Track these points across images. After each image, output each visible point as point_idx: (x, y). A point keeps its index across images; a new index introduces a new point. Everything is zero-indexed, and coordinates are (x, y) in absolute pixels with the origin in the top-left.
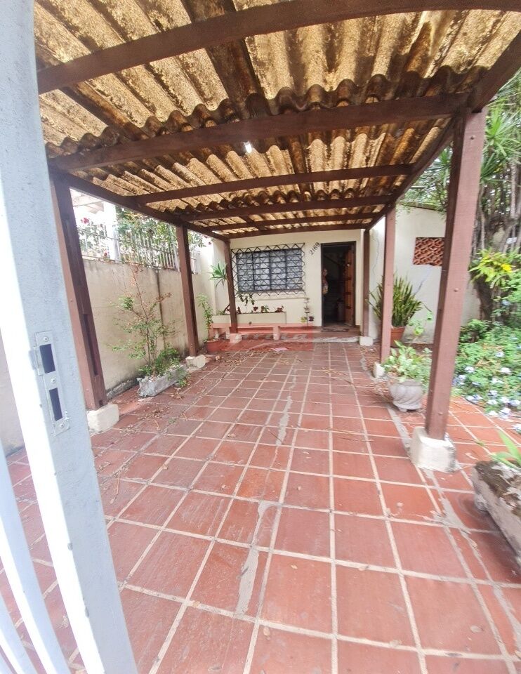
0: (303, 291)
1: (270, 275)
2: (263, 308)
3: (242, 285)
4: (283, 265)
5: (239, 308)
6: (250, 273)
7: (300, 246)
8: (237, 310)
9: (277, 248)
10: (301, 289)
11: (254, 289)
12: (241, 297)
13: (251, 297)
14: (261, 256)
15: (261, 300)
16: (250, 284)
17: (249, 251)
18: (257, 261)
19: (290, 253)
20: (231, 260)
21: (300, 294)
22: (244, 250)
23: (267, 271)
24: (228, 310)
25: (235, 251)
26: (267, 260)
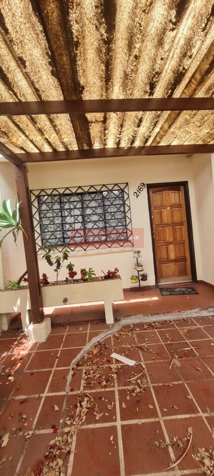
0: (130, 242)
2: (83, 272)
3: (48, 237)
5: (44, 275)
7: (122, 187)
9: (92, 190)
10: (126, 240)
11: (64, 243)
12: (48, 258)
13: (66, 257)
14: (72, 200)
15: (81, 259)
16: (59, 236)
17: (55, 193)
18: (67, 206)
21: (127, 247)
22: (49, 192)
23: (80, 219)
25: (37, 193)
26: (79, 205)
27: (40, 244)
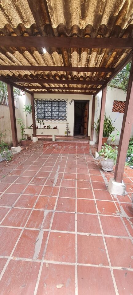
0: (66, 120)
1: (52, 112)
2: (48, 127)
3: (39, 115)
4: (57, 108)
5: (37, 126)
6: (43, 110)
7: (65, 100)
8: (36, 127)
9: (55, 100)
10: (65, 119)
11: (44, 118)
12: (38, 121)
13: (43, 121)
14: (48, 103)
15: (47, 123)
16: (43, 116)
17: (42, 100)
18: (46, 105)
19: (61, 103)
20: (34, 104)
21: (65, 121)
22: (40, 100)
23: (50, 110)
24: (32, 126)
25: (36, 100)
26: (50, 105)
27: (36, 117)
